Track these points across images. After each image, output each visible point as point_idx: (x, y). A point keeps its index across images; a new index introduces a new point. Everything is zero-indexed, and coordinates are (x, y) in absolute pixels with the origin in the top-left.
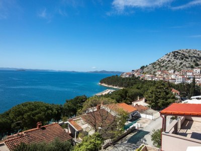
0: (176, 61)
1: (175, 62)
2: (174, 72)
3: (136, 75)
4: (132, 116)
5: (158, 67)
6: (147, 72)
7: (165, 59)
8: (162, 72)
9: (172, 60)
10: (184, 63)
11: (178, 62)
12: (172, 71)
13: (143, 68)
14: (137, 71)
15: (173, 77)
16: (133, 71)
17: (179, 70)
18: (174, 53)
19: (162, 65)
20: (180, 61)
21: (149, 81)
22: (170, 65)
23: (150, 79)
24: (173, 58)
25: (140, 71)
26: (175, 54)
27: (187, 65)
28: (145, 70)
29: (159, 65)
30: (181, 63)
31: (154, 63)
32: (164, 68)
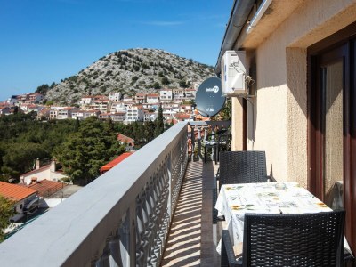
0: (124, 73)
1: (122, 76)
2: (122, 98)
3: (24, 108)
4: (25, 209)
5: (83, 86)
6: (57, 100)
7: (100, 67)
8: (94, 98)
9: (114, 72)
10: (141, 79)
11: (129, 75)
12: (116, 96)
13: (42, 90)
14: (28, 97)
15: (119, 108)
16: (14, 97)
17: (132, 94)
18: (119, 55)
19: (93, 82)
20: (133, 75)
21: (62, 122)
22: (112, 82)
23: (65, 117)
24: (117, 67)
25: (36, 97)
26: (122, 58)
27: (148, 83)
28: (51, 94)
29: (85, 83)
30: (135, 79)
31: (74, 78)
32: (98, 90)
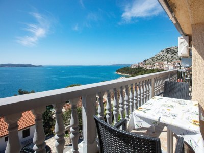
0: (168, 55)
2: (168, 63)
3: (141, 66)
5: (156, 60)
6: (149, 64)
7: (161, 54)
8: (159, 63)
9: (165, 55)
10: (174, 57)
11: (170, 55)
12: (166, 62)
13: (145, 61)
14: (142, 63)
15: (167, 66)
16: (138, 63)
17: (171, 61)
18: (167, 49)
19: (159, 58)
20: (172, 55)
21: (150, 70)
22: (165, 58)
23: (151, 69)
24: (166, 53)
25: (144, 63)
26: (168, 50)
27: (177, 58)
28: (147, 62)
29: (157, 58)
30: (172, 57)
31: (153, 57)
32: (160, 61)
